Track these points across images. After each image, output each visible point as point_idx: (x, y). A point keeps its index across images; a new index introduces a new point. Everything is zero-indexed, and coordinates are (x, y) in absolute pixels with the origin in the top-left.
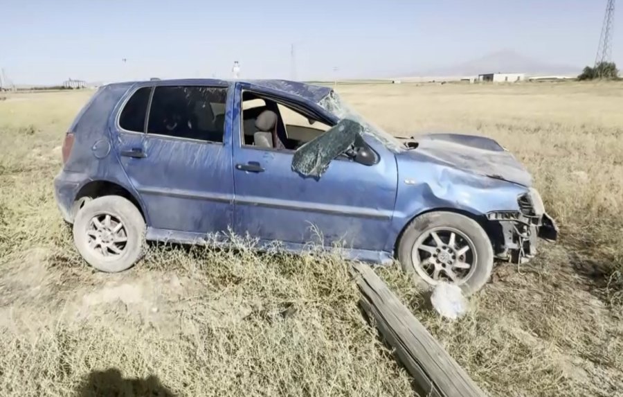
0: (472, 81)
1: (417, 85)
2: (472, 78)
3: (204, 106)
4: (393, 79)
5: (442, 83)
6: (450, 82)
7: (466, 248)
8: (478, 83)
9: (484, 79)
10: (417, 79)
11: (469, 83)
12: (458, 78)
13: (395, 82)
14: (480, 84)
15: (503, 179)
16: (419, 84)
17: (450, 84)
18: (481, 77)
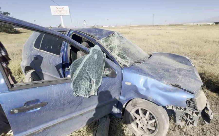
0: (211, 25)
1: (191, 26)
2: (211, 24)
3: (57, 40)
4: (184, 24)
5: (200, 25)
6: (203, 25)
7: (154, 121)
8: (213, 25)
9: (215, 24)
10: (192, 24)
11: (210, 25)
12: (206, 24)
13: (185, 25)
14: (213, 26)
15: (180, 88)
16: (192, 26)
17: (203, 26)
18: (214, 23)
